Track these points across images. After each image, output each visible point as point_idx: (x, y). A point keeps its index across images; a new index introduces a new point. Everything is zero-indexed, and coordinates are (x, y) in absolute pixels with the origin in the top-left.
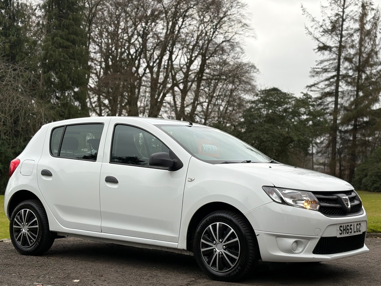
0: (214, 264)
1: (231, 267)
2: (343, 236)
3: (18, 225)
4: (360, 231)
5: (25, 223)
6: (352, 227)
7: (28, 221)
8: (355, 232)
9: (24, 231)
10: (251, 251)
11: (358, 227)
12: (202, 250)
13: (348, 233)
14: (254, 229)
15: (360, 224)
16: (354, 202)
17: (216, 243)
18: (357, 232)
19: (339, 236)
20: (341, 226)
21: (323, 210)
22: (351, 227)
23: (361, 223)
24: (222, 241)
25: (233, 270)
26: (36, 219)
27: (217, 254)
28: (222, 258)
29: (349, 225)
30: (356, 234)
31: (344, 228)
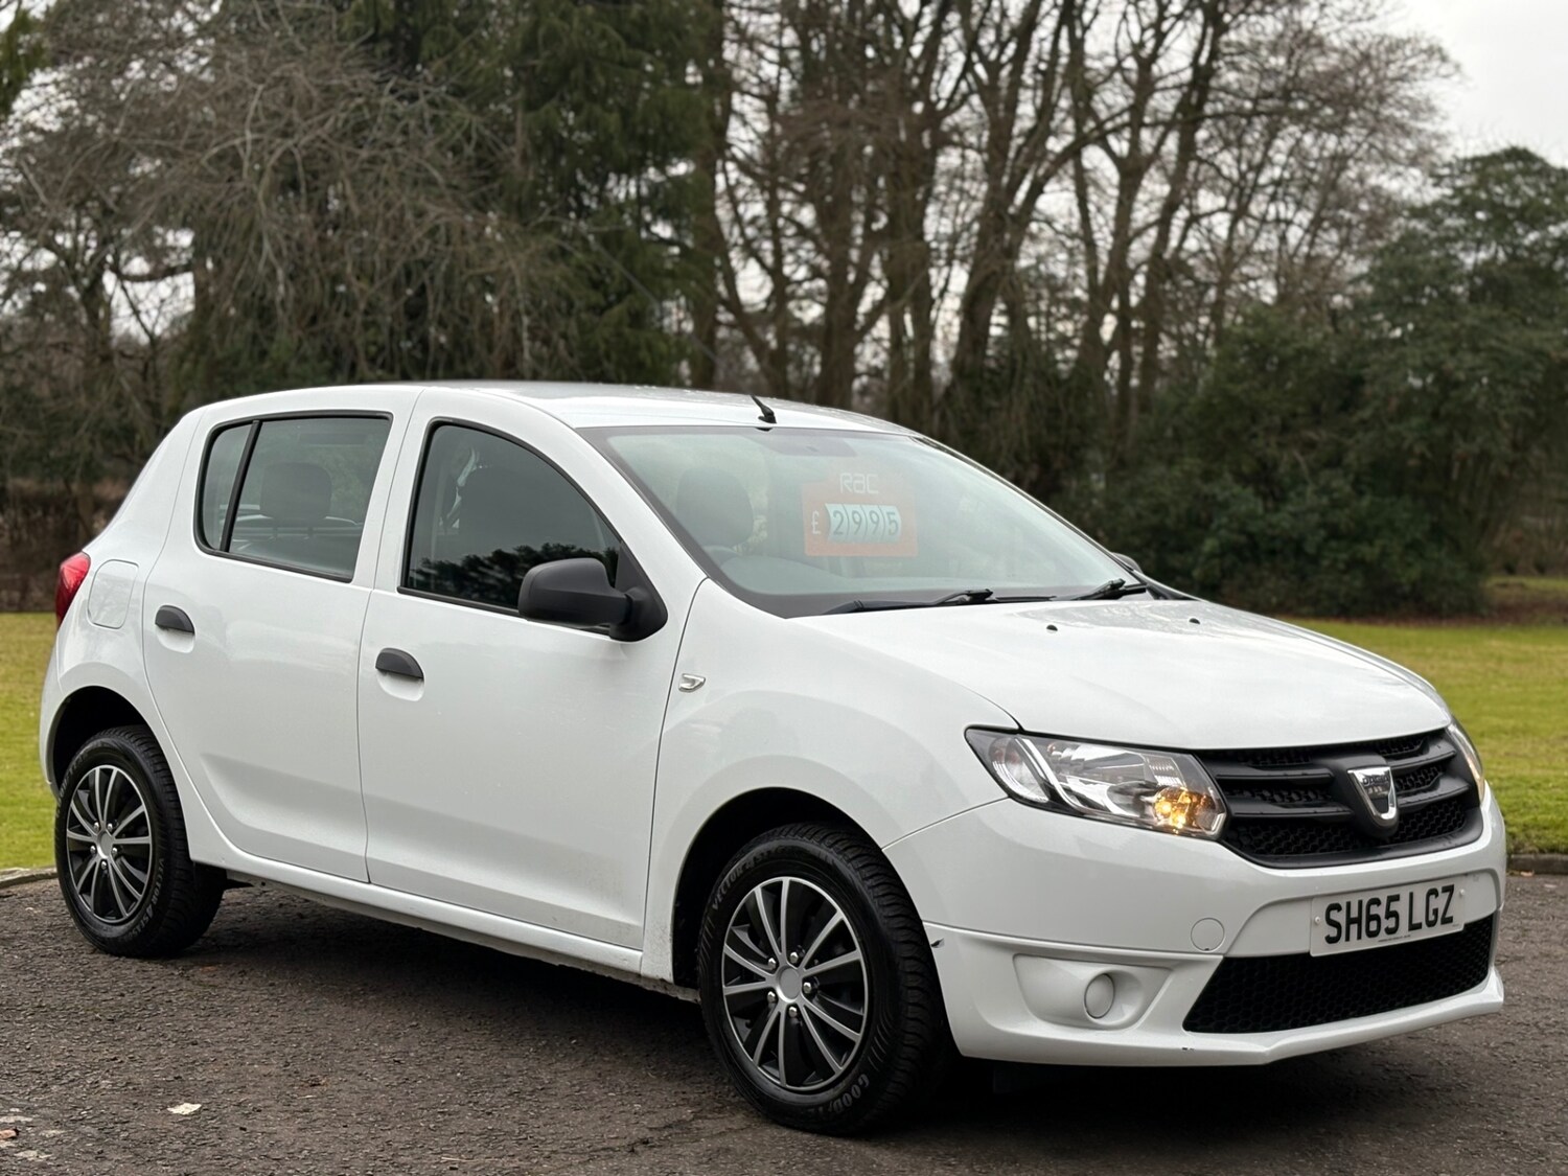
0: (768, 1058)
1: (833, 1073)
2: (1342, 948)
3: (83, 831)
4: (1447, 920)
6: (1401, 907)
8: (1414, 927)
9: (102, 855)
10: (912, 1012)
11: (1438, 903)
12: (730, 990)
13: (1372, 935)
14: (922, 917)
15: (1450, 890)
16: (1434, 788)
17: (777, 964)
18: (1431, 924)
19: (1320, 949)
20: (1337, 907)
21: (1244, 837)
22: (1394, 907)
23: (1456, 883)
24: (800, 960)
25: (841, 1086)
26: (143, 808)
27: (779, 1015)
28: (797, 1032)
29: (1383, 897)
30: (1426, 934)
31: (1354, 914)
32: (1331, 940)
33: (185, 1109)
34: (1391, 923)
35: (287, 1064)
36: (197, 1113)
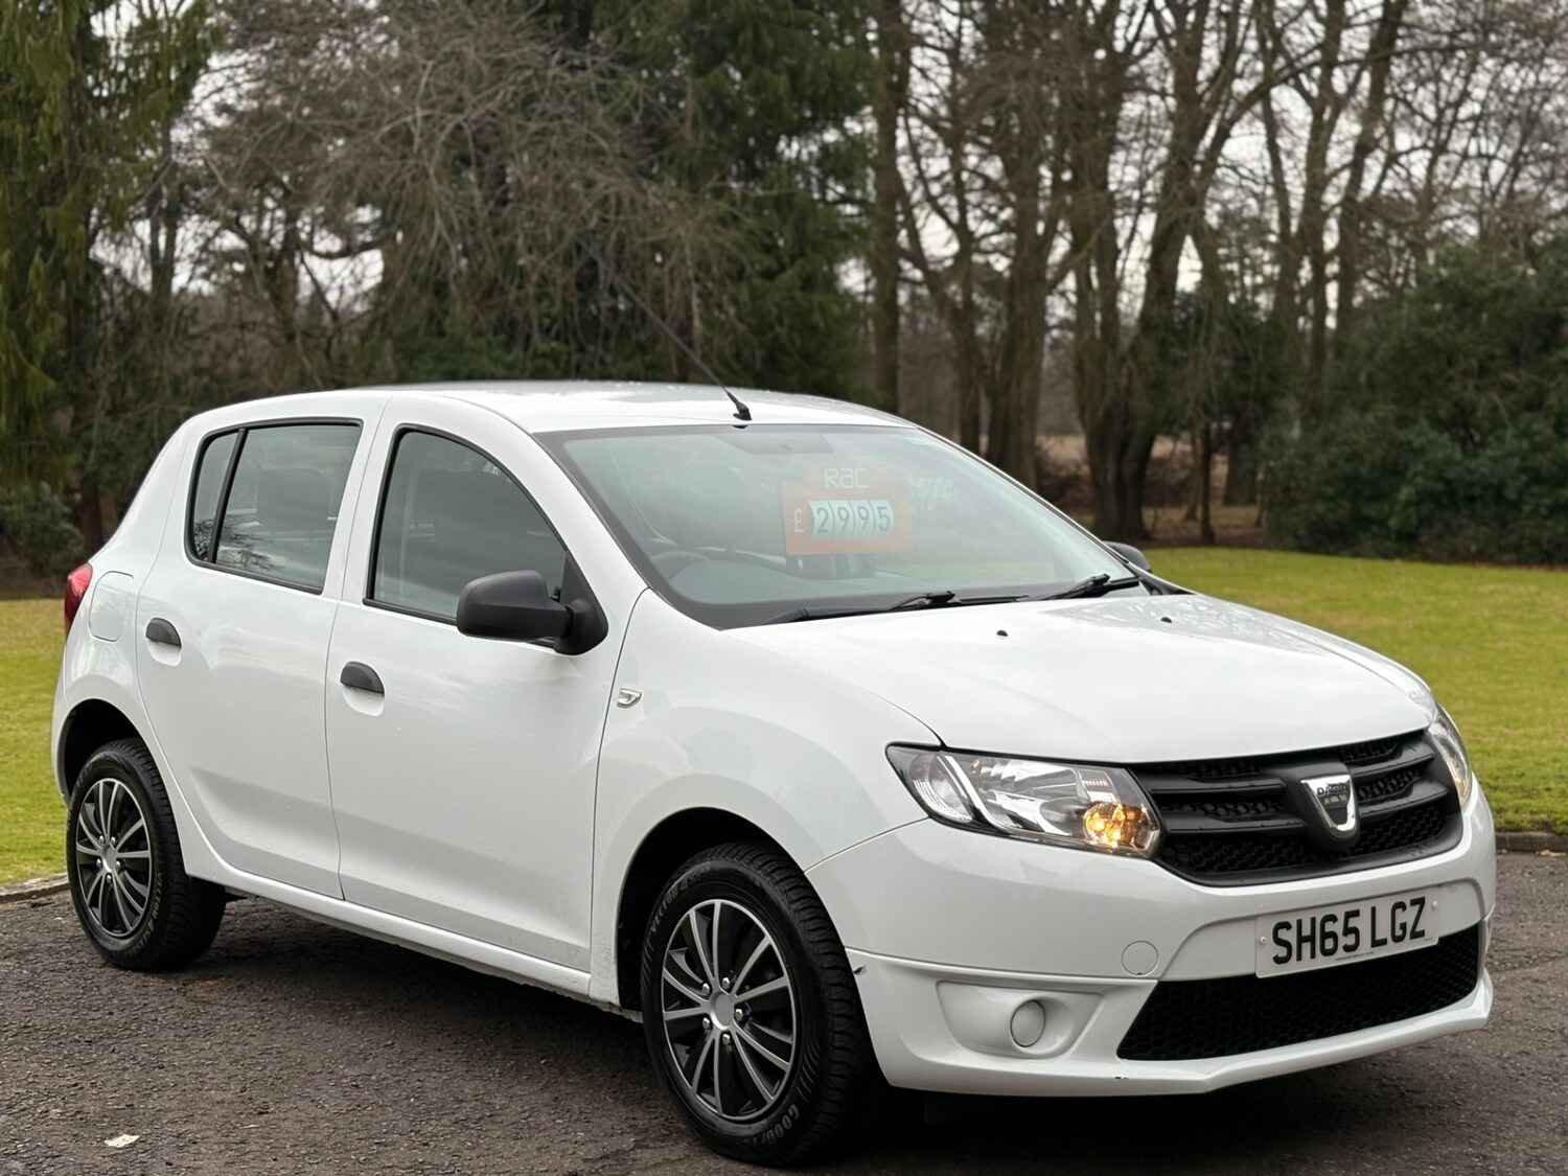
0: (705, 1086)
1: (765, 1103)
2: (1293, 968)
3: (89, 845)
4: (1417, 935)
5: (107, 835)
6: (1362, 923)
7: (116, 831)
8: (1376, 943)
9: (107, 868)
10: (838, 1041)
11: (1407, 917)
12: (670, 1015)
13: (1327, 953)
14: (844, 943)
15: (1420, 902)
16: (1407, 793)
17: (711, 990)
18: (1397, 939)
19: (1267, 970)
20: (1287, 926)
21: (1179, 854)
22: (1353, 923)
23: (1427, 895)
24: (732, 985)
25: (773, 1116)
26: (142, 822)
27: (714, 1041)
28: (731, 1060)
29: (1340, 913)
30: (1392, 950)
31: (1306, 931)
32: (1278, 960)
33: (123, 1140)
34: (1350, 940)
35: (244, 1090)
36: (133, 1145)
